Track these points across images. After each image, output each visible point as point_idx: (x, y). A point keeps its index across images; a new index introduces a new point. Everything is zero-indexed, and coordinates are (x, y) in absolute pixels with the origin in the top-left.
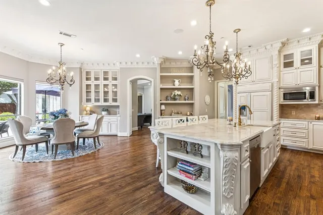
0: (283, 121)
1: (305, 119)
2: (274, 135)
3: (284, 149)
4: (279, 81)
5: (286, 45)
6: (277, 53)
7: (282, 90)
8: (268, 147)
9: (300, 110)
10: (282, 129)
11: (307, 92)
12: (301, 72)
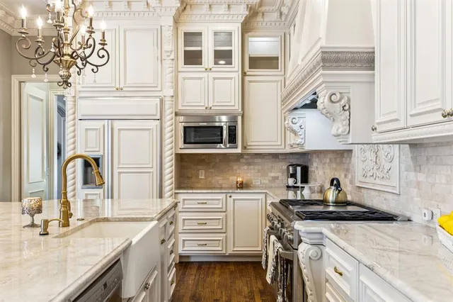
0: (183, 196)
1: (221, 188)
2: (163, 241)
3: (184, 264)
4: (175, 97)
5: (188, 7)
6: (171, 22)
7: (182, 118)
8: (146, 288)
9: (213, 167)
10: (181, 217)
11: (225, 127)
12: (215, 79)
